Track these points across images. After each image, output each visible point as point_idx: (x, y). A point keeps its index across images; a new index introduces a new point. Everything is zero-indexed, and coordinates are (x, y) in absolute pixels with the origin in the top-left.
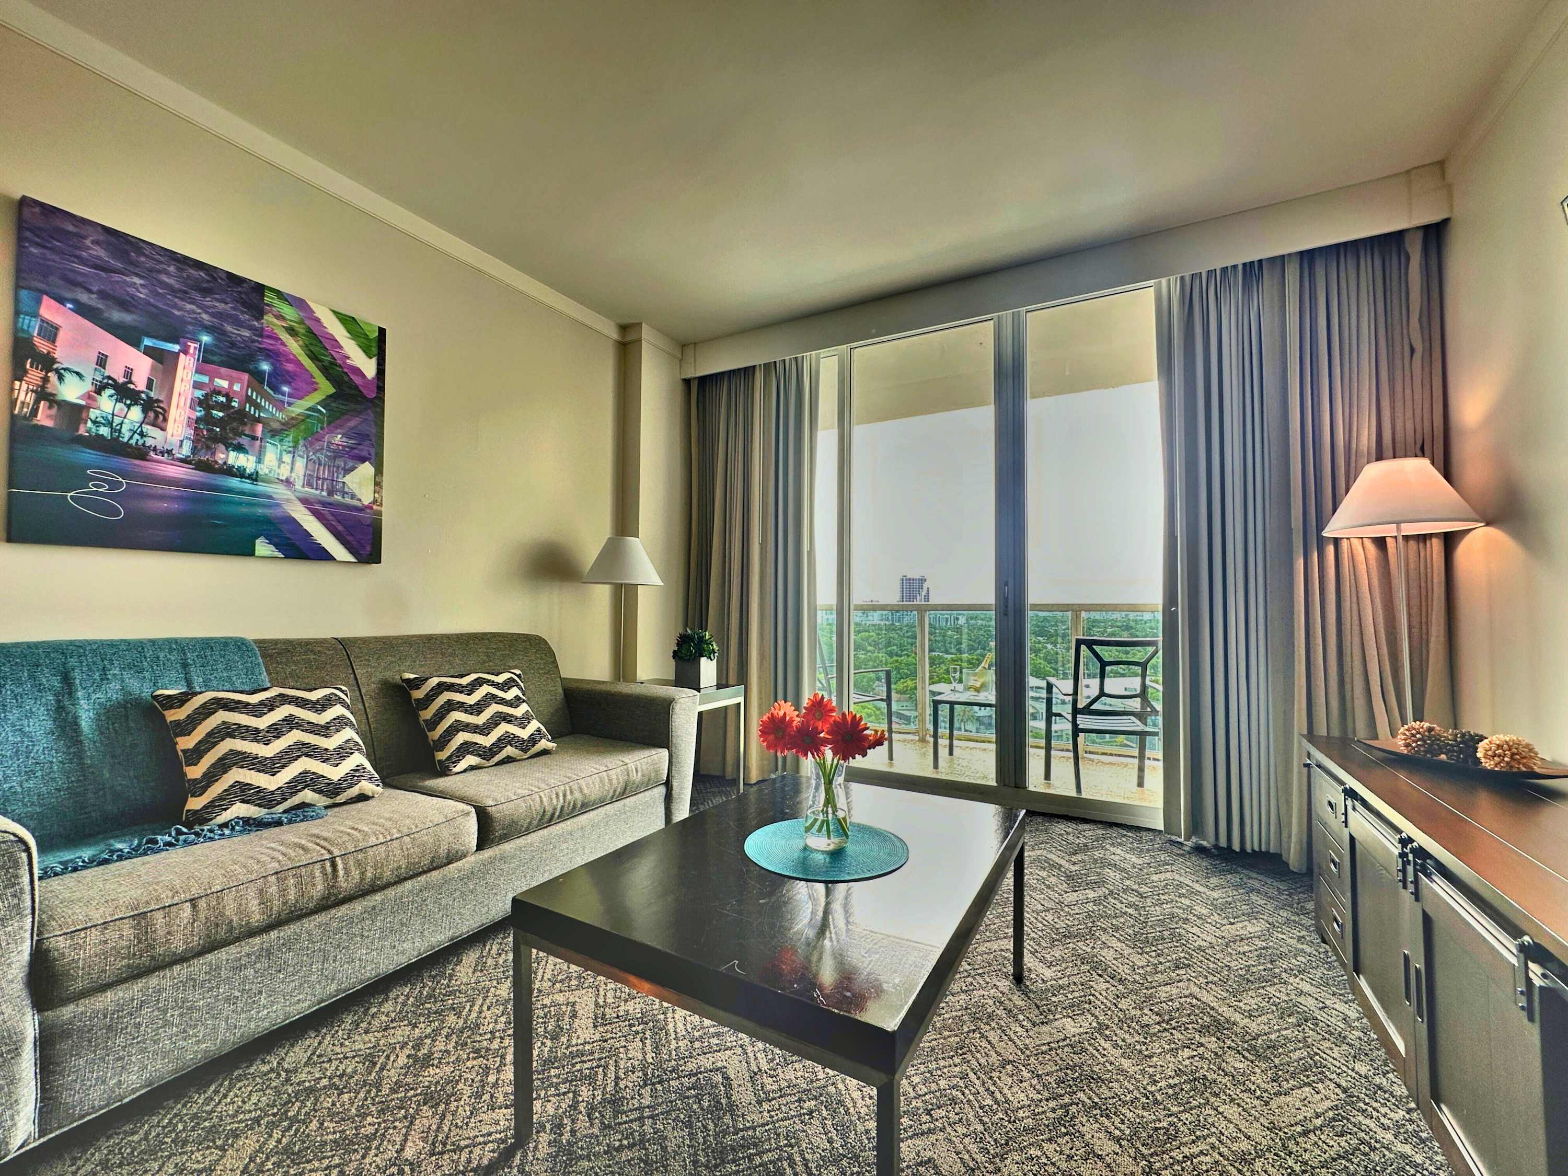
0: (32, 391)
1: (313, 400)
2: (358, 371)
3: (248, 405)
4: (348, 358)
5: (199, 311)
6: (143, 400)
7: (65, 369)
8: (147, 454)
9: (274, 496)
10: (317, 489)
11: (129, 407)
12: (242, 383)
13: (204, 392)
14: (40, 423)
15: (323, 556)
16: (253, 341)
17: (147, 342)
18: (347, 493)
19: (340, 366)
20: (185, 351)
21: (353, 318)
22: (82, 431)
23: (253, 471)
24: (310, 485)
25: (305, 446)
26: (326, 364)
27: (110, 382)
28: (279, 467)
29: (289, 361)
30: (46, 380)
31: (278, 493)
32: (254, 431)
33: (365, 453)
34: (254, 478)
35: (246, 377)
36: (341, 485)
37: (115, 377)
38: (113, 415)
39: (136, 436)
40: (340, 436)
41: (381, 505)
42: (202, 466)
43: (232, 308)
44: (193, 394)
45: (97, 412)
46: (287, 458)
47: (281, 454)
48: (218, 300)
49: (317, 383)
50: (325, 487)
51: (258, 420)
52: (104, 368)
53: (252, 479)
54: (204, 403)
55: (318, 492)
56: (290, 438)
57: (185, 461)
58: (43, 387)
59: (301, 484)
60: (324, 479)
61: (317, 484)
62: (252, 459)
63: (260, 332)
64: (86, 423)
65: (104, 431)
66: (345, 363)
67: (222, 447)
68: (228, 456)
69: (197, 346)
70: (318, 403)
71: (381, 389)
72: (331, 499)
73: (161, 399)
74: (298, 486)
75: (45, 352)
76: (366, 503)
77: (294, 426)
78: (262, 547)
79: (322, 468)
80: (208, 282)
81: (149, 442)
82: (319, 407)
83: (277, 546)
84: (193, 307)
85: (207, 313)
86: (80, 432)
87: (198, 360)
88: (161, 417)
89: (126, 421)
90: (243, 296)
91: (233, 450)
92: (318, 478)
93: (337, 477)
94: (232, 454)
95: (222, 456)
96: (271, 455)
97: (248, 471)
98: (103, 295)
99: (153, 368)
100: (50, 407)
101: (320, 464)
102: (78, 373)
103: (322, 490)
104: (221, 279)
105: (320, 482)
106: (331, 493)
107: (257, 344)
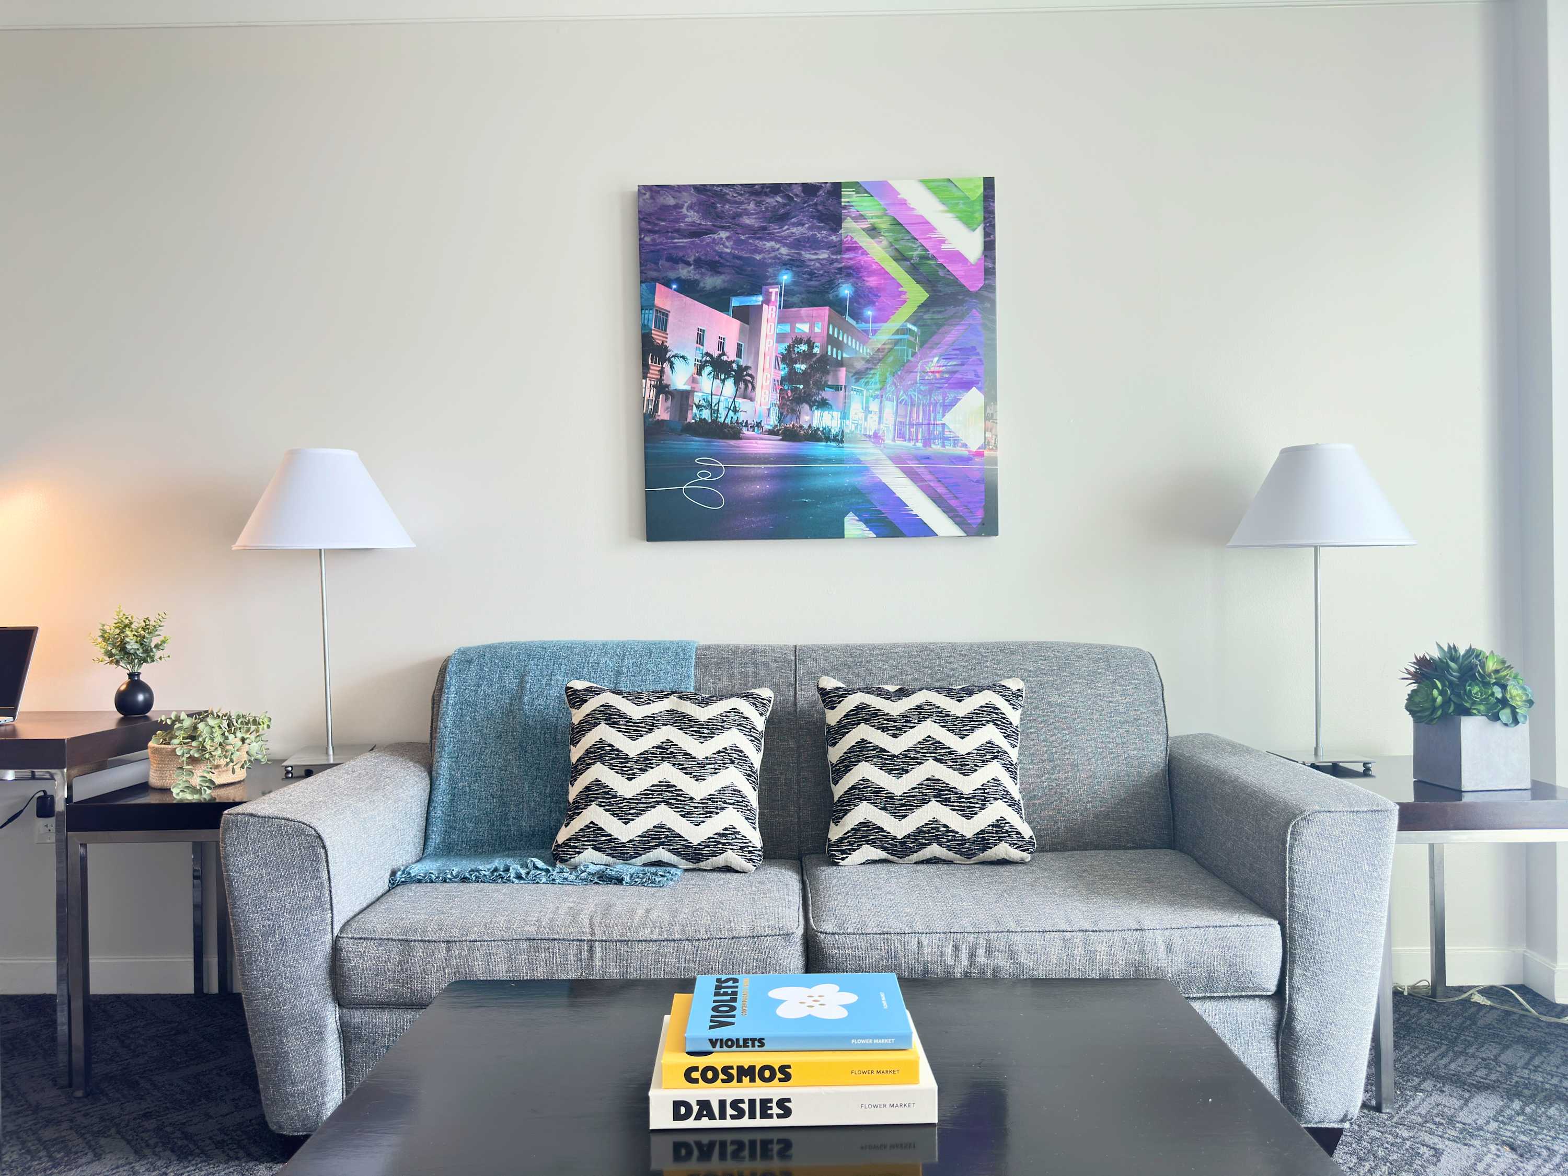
0: (654, 387)
1: (901, 317)
2: (957, 257)
3: (829, 347)
4: (943, 242)
5: (778, 246)
6: (734, 371)
7: (674, 356)
8: (740, 432)
9: (862, 458)
10: (910, 440)
11: (723, 381)
12: (823, 321)
13: (786, 345)
14: (660, 418)
15: (922, 530)
16: (832, 262)
17: (735, 302)
18: (948, 439)
19: (934, 258)
20: (767, 301)
21: (949, 180)
22: (690, 420)
23: (838, 430)
24: (901, 436)
25: (894, 384)
26: (915, 260)
27: (708, 358)
28: (866, 419)
29: (872, 273)
30: (662, 372)
31: (865, 454)
32: (836, 377)
33: (971, 376)
34: (839, 439)
35: (826, 311)
36: (940, 429)
37: (711, 353)
38: (712, 394)
39: (731, 414)
40: (936, 359)
41: (996, 447)
42: (790, 435)
43: (810, 228)
44: (777, 348)
45: (700, 394)
46: (874, 406)
47: (867, 402)
48: (794, 225)
49: (904, 293)
50: (920, 436)
51: (840, 364)
52: (703, 345)
53: (838, 441)
54: (788, 358)
55: (912, 444)
56: (877, 377)
57: (772, 432)
58: (661, 380)
59: (891, 436)
60: (919, 425)
61: (910, 432)
62: (837, 414)
63: (839, 248)
64: (692, 409)
65: (706, 414)
66: (939, 251)
67: (806, 407)
68: (812, 416)
69: (778, 290)
70: (907, 321)
71: (990, 272)
72: (928, 451)
73: (749, 365)
74: (888, 441)
75: (660, 342)
76: (974, 449)
77: (880, 360)
78: (853, 526)
79: (915, 410)
80: (785, 205)
81: (742, 417)
82: (910, 326)
83: (867, 522)
84: (773, 243)
85: (785, 245)
86: (688, 421)
87: (780, 308)
88: (750, 386)
89: (722, 398)
90: (820, 208)
91: (817, 409)
92: (911, 425)
93: (935, 419)
94: (817, 413)
95: (807, 418)
96: (856, 407)
97: (833, 432)
98: (699, 263)
99: (742, 331)
100: (667, 399)
101: (913, 405)
102: (683, 357)
103: (917, 440)
104: (797, 195)
105: (913, 430)
106: (927, 443)
107: (836, 265)
